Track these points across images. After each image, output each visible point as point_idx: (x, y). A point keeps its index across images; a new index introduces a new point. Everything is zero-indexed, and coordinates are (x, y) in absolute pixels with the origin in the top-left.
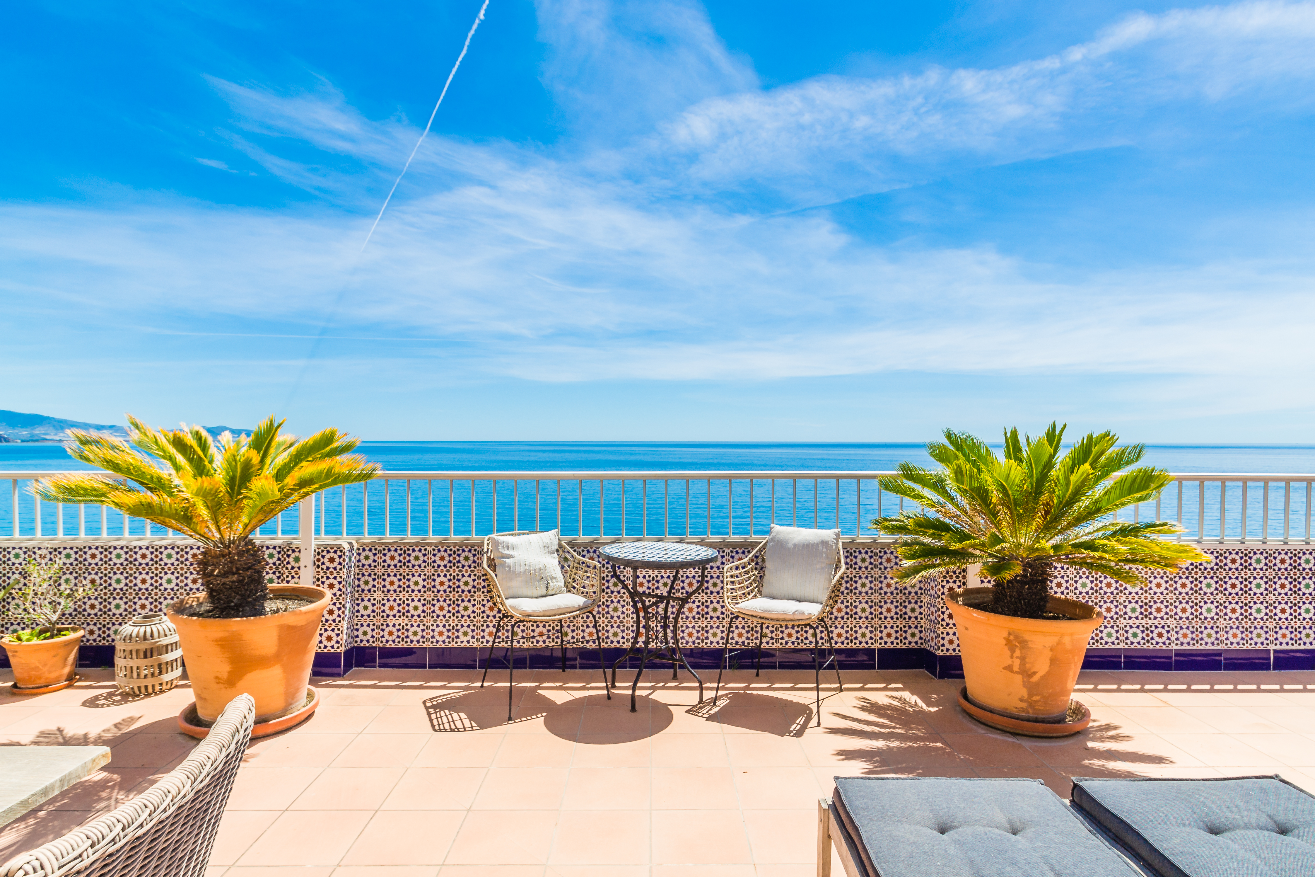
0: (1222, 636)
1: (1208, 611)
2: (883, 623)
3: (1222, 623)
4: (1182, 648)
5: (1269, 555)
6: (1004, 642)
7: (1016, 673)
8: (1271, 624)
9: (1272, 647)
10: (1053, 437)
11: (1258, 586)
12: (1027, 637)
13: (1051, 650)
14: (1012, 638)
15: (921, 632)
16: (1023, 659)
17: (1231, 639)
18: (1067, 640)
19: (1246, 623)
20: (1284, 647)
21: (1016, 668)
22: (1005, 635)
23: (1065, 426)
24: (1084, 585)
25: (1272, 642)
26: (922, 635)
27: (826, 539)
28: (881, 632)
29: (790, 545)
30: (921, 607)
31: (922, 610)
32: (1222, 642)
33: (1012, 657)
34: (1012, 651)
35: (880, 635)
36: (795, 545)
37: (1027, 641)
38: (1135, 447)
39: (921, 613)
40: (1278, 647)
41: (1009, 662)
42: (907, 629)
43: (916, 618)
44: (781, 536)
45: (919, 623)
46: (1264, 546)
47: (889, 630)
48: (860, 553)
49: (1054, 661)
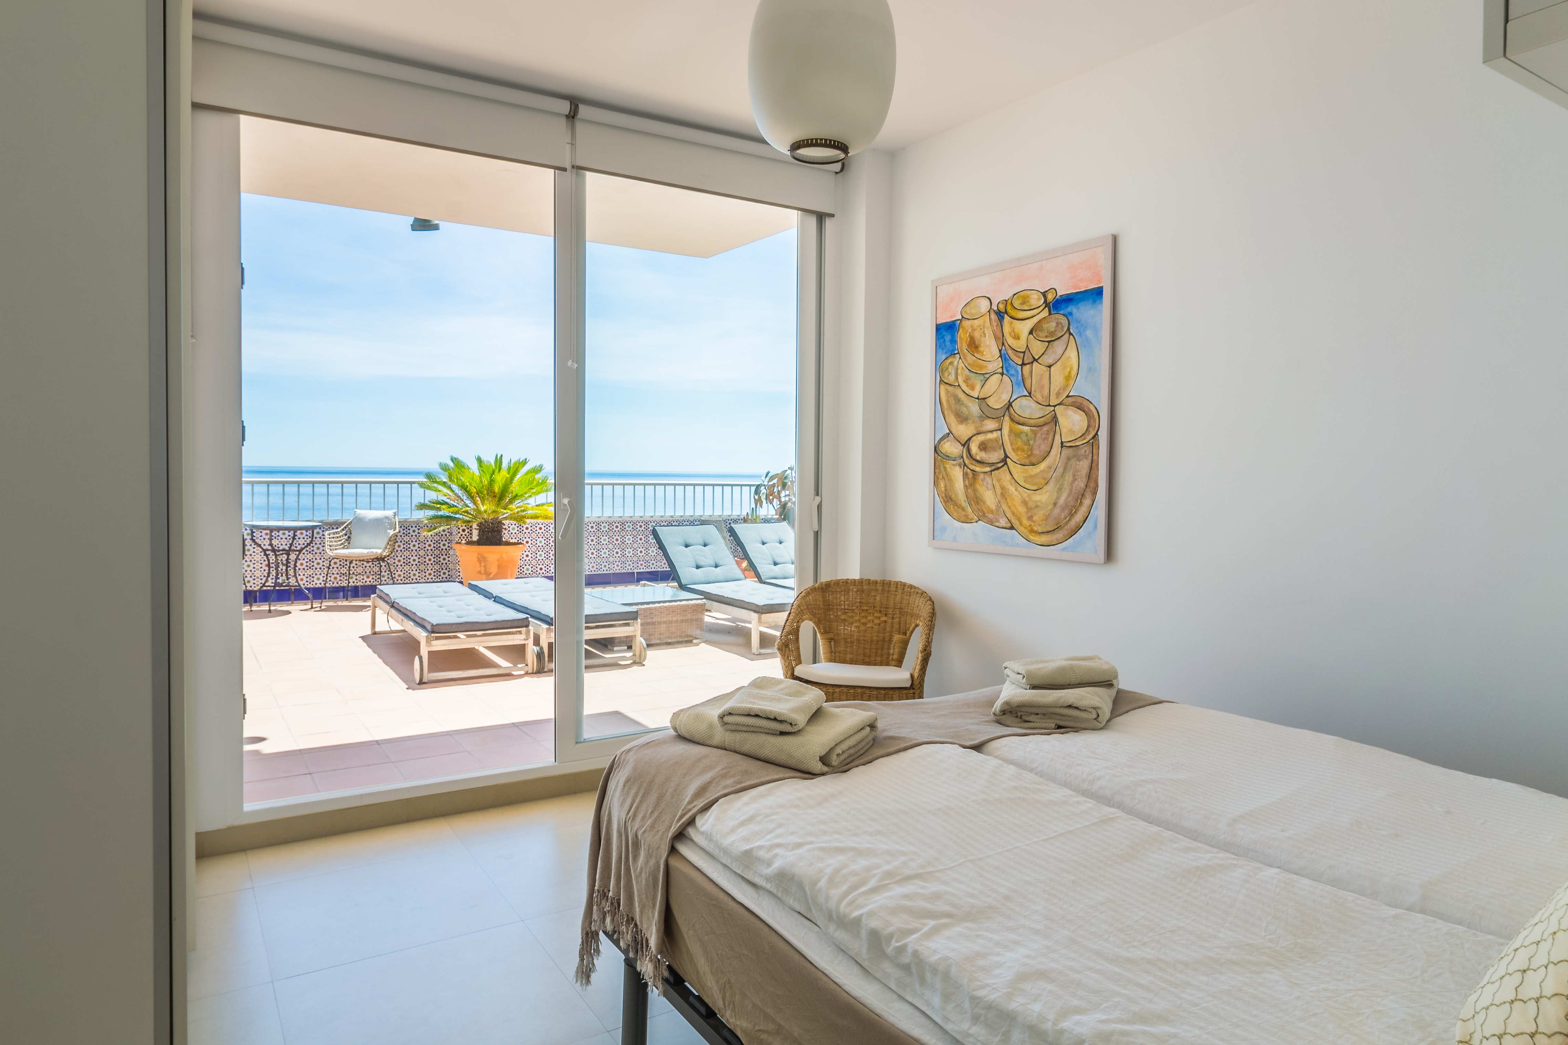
0: (611, 566)
1: (604, 553)
2: (426, 567)
3: (611, 559)
4: (592, 573)
5: (634, 524)
6: (476, 559)
7: (483, 574)
8: (635, 559)
9: (635, 571)
10: (499, 460)
11: (629, 540)
12: (486, 555)
13: (498, 561)
14: (480, 557)
15: (449, 571)
16: (485, 566)
17: (616, 568)
18: (504, 556)
19: (623, 559)
20: (642, 570)
21: (482, 572)
22: (477, 556)
23: (502, 455)
24: (541, 542)
25: (635, 568)
26: (450, 573)
27: (388, 515)
28: (425, 572)
29: (367, 520)
30: (449, 557)
31: (449, 559)
32: (611, 569)
33: (480, 566)
34: (480, 563)
35: (424, 574)
36: (370, 520)
37: (486, 558)
38: (540, 466)
39: (449, 561)
40: (639, 571)
41: (479, 569)
42: (441, 570)
43: (446, 564)
44: (361, 516)
45: (448, 566)
46: (632, 519)
47: (430, 571)
48: (412, 527)
49: (499, 566)
